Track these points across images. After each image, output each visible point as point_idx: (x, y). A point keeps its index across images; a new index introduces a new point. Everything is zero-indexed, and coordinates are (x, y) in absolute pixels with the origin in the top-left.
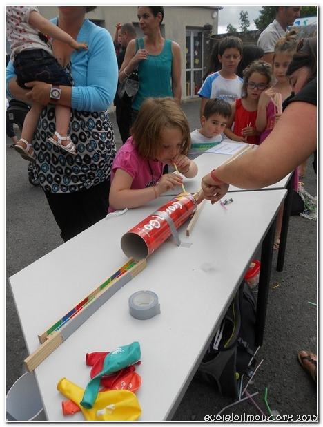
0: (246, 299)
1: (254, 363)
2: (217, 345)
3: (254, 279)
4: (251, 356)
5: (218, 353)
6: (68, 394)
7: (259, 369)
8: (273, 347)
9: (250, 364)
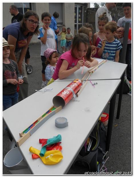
0: (103, 130)
1: (105, 158)
2: (89, 149)
3: (106, 122)
4: (104, 155)
5: (89, 153)
6: (34, 152)
7: (107, 161)
8: (113, 151)
9: (103, 158)
